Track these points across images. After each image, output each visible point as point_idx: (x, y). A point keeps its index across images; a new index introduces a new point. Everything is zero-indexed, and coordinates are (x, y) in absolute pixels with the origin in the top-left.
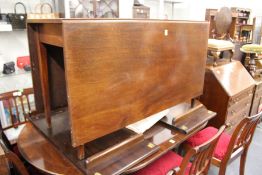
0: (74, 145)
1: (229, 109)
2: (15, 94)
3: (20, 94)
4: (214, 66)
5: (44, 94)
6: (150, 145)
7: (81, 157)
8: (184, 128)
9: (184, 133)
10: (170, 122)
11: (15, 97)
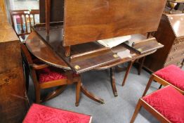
0: (64, 45)
1: (173, 46)
2: (25, 12)
3: (29, 12)
4: (170, 13)
5: (46, 11)
6: (115, 56)
7: (67, 55)
8: (139, 50)
9: (139, 53)
10: (130, 45)
11: (25, 15)
